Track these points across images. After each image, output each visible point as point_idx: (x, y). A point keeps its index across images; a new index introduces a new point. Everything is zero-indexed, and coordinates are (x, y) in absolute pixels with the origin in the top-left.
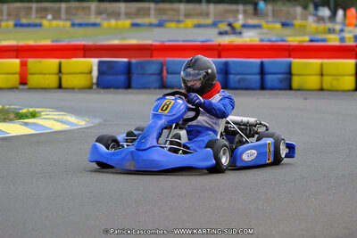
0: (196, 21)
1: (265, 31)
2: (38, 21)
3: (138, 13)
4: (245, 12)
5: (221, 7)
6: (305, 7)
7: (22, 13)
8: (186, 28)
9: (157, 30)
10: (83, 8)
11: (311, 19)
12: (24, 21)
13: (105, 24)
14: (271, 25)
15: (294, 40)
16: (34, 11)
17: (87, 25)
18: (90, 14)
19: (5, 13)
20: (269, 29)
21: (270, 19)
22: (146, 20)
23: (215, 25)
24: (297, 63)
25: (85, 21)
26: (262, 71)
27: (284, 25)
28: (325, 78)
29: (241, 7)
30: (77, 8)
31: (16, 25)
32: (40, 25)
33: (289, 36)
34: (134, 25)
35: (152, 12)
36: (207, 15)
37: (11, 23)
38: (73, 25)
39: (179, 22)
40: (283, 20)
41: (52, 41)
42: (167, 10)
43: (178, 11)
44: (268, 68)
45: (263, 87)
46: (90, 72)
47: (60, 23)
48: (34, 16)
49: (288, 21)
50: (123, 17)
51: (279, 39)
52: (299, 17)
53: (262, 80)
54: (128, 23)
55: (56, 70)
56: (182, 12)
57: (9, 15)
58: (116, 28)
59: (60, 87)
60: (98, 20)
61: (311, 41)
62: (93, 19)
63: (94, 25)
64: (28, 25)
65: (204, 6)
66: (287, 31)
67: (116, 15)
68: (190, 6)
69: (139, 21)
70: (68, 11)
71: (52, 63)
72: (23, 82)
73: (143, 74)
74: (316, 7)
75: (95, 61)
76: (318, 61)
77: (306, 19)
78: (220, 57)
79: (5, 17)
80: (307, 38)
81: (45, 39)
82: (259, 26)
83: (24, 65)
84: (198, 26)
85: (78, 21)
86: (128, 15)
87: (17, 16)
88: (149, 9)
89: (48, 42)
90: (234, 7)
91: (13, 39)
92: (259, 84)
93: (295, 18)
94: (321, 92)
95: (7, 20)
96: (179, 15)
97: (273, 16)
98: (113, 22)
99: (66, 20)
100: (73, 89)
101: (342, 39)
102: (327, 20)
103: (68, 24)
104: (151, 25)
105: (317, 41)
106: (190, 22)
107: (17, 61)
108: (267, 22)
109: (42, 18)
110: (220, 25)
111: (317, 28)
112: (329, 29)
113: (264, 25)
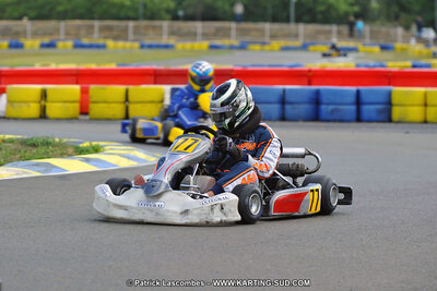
0: (283, 43)
1: (361, 54)
2: (101, 42)
3: (218, 33)
4: (339, 33)
5: (312, 27)
6: (407, 28)
7: (83, 32)
8: (271, 51)
9: (238, 53)
10: (154, 28)
11: (413, 41)
12: (85, 41)
13: (180, 46)
14: (368, 49)
15: (394, 65)
16: (96, 29)
17: (159, 46)
18: (161, 35)
19: (62, 31)
20: (366, 52)
21: (368, 41)
22: (226, 42)
23: (304, 47)
24: (399, 92)
25: (155, 42)
26: (358, 100)
27: (384, 48)
28: (429, 109)
29: (334, 28)
30: (147, 27)
31: (76, 46)
32: (103, 46)
33: (388, 60)
34: (212, 47)
35: (233, 33)
36: (296, 36)
37: (70, 44)
38: (142, 46)
39: (264, 44)
40: (383, 42)
41: (119, 65)
42: (250, 30)
43: (262, 31)
44: (364, 98)
45: (359, 119)
46: (162, 101)
47: (128, 44)
48: (96, 35)
49: (388, 44)
50: (199, 37)
51: (377, 64)
52: (400, 38)
53: (359, 111)
54: (205, 44)
55: (122, 98)
56: (267, 33)
57: (67, 34)
58: (192, 50)
59: (127, 117)
60: (172, 41)
61: (414, 66)
62: (165, 40)
63: (167, 47)
64: (91, 46)
65: (292, 27)
66: (387, 55)
67: (192, 36)
68: (277, 26)
69: (218, 42)
70: (137, 30)
71: (117, 90)
72: (84, 111)
74: (420, 28)
75: (167, 88)
76: (422, 90)
77: (408, 42)
78: (310, 84)
79: (62, 37)
80: (409, 63)
81: (110, 62)
82: (355, 50)
83: (84, 92)
84: (286, 49)
85: (147, 42)
86: (206, 36)
87: (77, 36)
88: (230, 29)
89: (113, 66)
90: (326, 27)
91: (72, 62)
92: (354, 116)
93: (395, 41)
94: (424, 125)
95: (64, 40)
96: (263, 36)
97: (371, 38)
98: (188, 45)
99: (135, 40)
102: (432, 43)
103: (137, 45)
104: (232, 47)
105: (421, 66)
106: (276, 45)
107: (77, 88)
108: (364, 45)
109: (106, 38)
110: (311, 48)
111: (420, 52)
112: (435, 53)
113: (361, 48)
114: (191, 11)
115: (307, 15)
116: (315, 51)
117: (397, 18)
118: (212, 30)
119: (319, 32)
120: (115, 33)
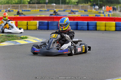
0: (58, 10)
3: (41, 7)
4: (73, 7)
5: (66, 5)
9: (47, 12)
10: (25, 6)
13: (32, 10)
16: (11, 7)
17: (27, 11)
19: (2, 7)
22: (44, 9)
23: (64, 11)
27: (85, 11)
28: (106, 27)
34: (40, 11)
35: (45, 7)
36: (62, 8)
38: (22, 11)
39: (53, 10)
42: (49, 6)
45: (88, 30)
46: (36, 25)
55: (26, 24)
56: (54, 7)
57: (4, 8)
59: (27, 29)
60: (30, 9)
61: (96, 16)
62: (28, 9)
63: (29, 11)
65: (61, 5)
66: (86, 13)
67: (35, 8)
68: (57, 5)
69: (41, 9)
70: (21, 6)
73: (52, 26)
79: (2, 9)
82: (78, 11)
85: (24, 10)
86: (38, 8)
87: (6, 8)
88: (45, 6)
93: (88, 9)
94: (105, 31)
97: (81, 8)
98: (34, 10)
99: (20, 9)
100: (31, 30)
101: (105, 15)
102: (97, 10)
104: (45, 11)
108: (80, 10)
109: (13, 9)
110: (66, 11)
111: (95, 12)
112: (99, 12)
113: (79, 11)
114: (34, 2)
115: (64, 2)
116: (67, 12)
117: (88, 3)
118: (40, 6)
119: (67, 7)
120: (15, 8)
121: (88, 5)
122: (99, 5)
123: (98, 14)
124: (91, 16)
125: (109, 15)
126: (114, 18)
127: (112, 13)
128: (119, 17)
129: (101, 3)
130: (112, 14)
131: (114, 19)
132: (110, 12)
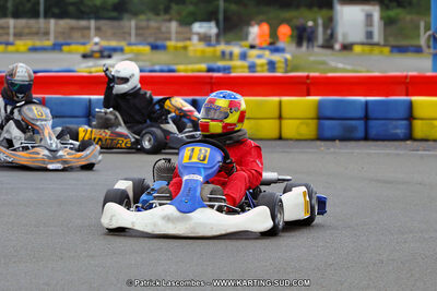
0: (30, 43)
4: (98, 29)
5: (65, 23)
8: (17, 52)
11: (195, 39)
14: (134, 48)
20: (131, 52)
21: (133, 39)
23: (57, 47)
27: (155, 47)
28: (284, 122)
29: (93, 23)
36: (47, 33)
39: (7, 44)
40: (151, 40)
43: (8, 28)
49: (159, 43)
56: (11, 31)
61: (210, 70)
65: (42, 21)
68: (22, 22)
76: (276, 99)
82: (121, 50)
84: (34, 49)
90: (83, 23)
93: (170, 39)
96: (8, 34)
97: (137, 35)
101: (252, 67)
102: (213, 39)
106: (19, 43)
108: (130, 44)
110: (65, 48)
111: (203, 52)
112: (223, 53)
113: (127, 48)
115: (58, 9)
116: (70, 52)
117: (167, 10)
119: (72, 29)
121: (170, 20)
122: (221, 17)
123: (221, 64)
124: (190, 74)
125: (272, 65)
126: (308, 77)
127: (288, 56)
128: (330, 75)
129: (233, 7)
130: (286, 60)
131: (306, 83)
132: (277, 50)
